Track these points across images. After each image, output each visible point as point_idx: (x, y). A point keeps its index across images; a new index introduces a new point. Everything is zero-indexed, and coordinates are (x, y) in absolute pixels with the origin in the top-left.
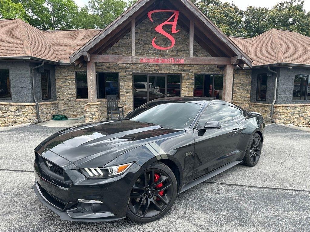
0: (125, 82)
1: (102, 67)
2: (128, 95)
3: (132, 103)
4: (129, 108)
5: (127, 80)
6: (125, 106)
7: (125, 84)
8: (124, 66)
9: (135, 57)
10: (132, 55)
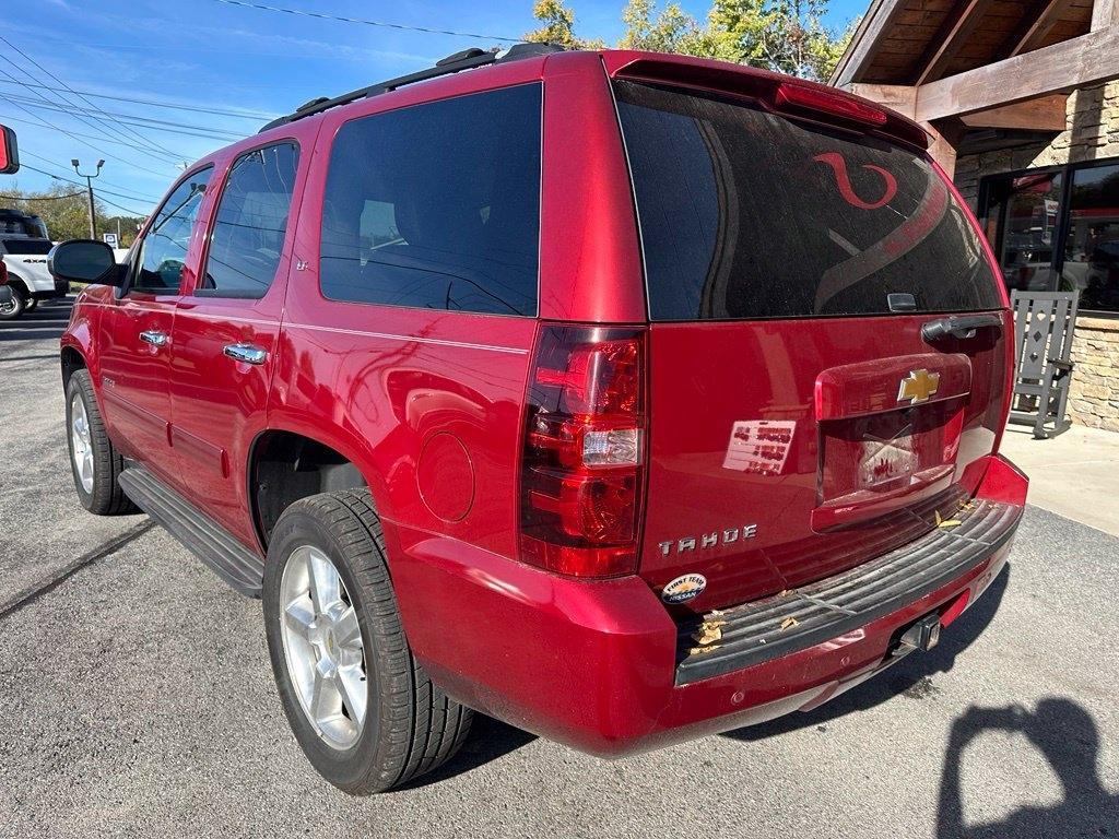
1: (1089, 134)
9: (1109, 38)
10: (1093, 29)
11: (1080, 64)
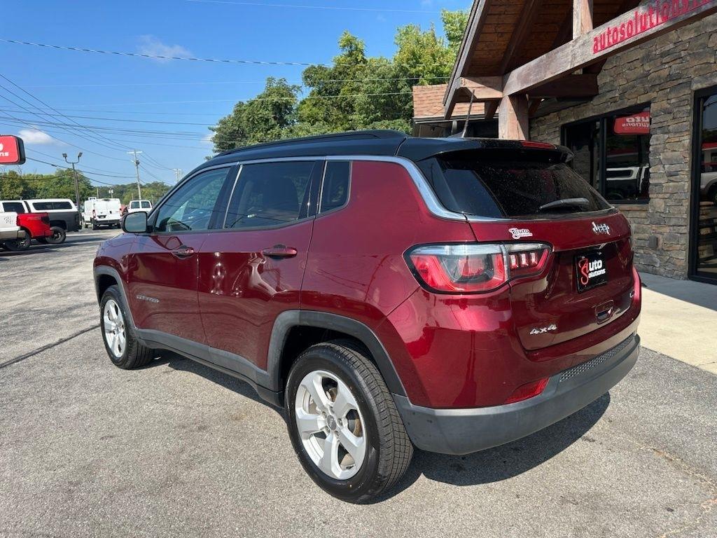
0: (666, 136)
1: (610, 95)
2: (671, 184)
3: (685, 216)
4: (675, 238)
5: (670, 128)
6: (662, 230)
7: (665, 143)
8: (665, 73)
9: (581, 42)
10: (574, 38)
11: (570, 57)
